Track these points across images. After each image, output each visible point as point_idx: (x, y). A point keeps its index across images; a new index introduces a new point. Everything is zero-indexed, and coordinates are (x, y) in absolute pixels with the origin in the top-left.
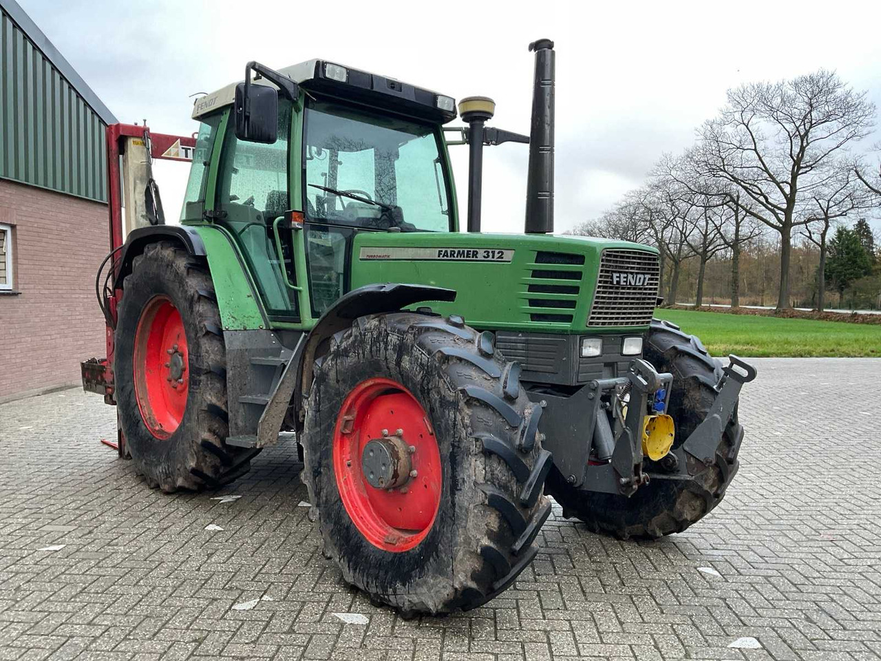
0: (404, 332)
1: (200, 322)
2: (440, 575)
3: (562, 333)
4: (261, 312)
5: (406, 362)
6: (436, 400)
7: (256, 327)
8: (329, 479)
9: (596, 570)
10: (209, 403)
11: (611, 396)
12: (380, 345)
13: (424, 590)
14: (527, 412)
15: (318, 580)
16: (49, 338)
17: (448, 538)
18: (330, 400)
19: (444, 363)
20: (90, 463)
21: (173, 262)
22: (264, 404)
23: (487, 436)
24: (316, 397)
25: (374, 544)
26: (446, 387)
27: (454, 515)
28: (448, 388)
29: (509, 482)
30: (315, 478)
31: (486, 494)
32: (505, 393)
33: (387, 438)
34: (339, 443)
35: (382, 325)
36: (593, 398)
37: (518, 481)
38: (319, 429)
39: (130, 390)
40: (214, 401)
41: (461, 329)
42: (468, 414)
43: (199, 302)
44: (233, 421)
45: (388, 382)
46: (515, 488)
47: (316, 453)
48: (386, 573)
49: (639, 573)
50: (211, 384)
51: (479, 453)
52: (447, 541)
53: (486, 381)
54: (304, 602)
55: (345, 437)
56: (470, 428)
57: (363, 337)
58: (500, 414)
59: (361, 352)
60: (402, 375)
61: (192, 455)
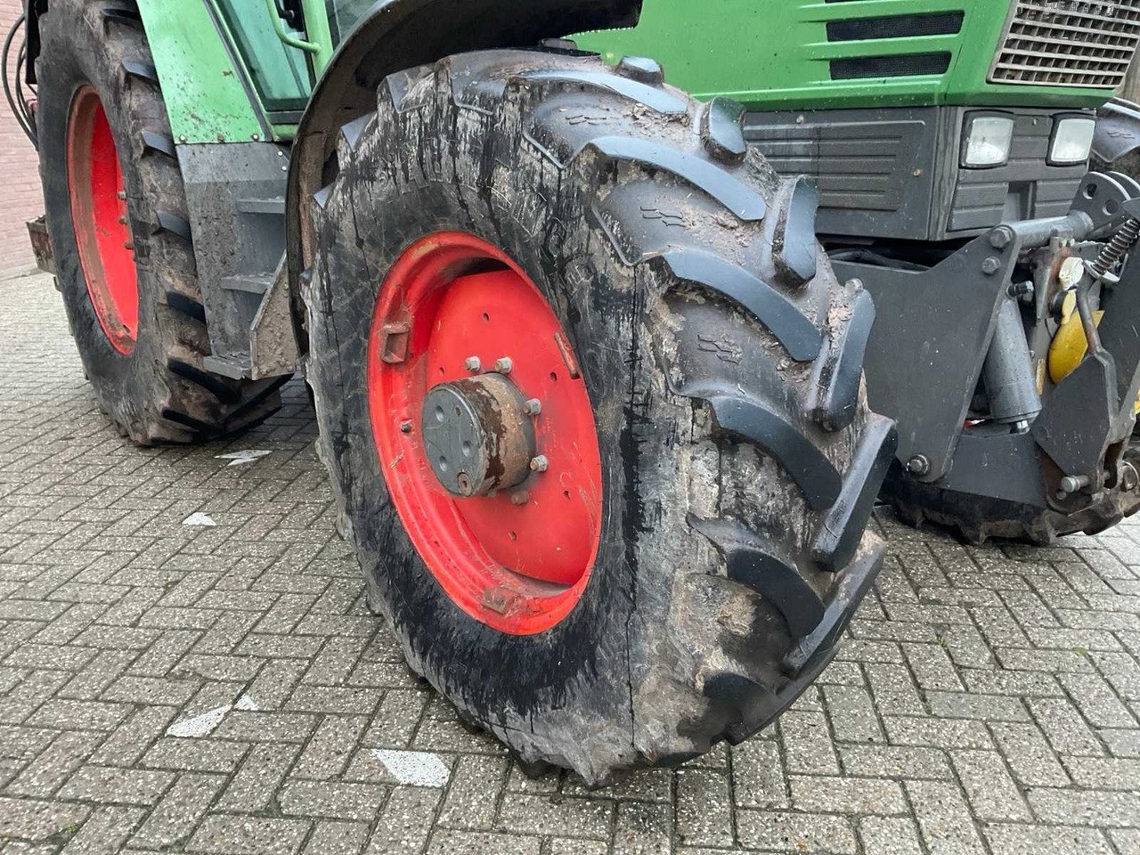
0: (496, 101)
1: (134, 130)
2: (602, 713)
3: (919, 104)
4: (253, 107)
5: (503, 188)
6: (582, 289)
7: (245, 137)
8: (366, 459)
9: (933, 625)
10: (168, 290)
11: (1035, 266)
12: (439, 141)
13: (566, 734)
14: (836, 316)
15: (363, 651)
16: (29, 188)
17: (618, 638)
18: (350, 289)
19: (603, 181)
20: (46, 389)
21: (85, 11)
22: (261, 292)
23: (726, 394)
24: (321, 282)
25: (460, 604)
26: (608, 250)
27: (633, 587)
28: (616, 256)
29: (786, 511)
30: (338, 457)
31: (720, 550)
32: (779, 265)
33: (474, 379)
34: (379, 384)
35: (443, 87)
36: (996, 271)
37: (809, 507)
38: (336, 353)
39: (74, 266)
40: (180, 286)
41: (654, 86)
42: (670, 329)
43: (130, 88)
44: (216, 326)
45: (467, 241)
46: (798, 526)
47: (335, 403)
48: (485, 675)
49: (1025, 632)
50: (168, 253)
51: (703, 438)
52: (616, 645)
53: (723, 233)
54: (321, 716)
55: (393, 370)
56: (676, 369)
57: (401, 125)
58: (765, 328)
59: (398, 165)
60: (496, 222)
61: (161, 385)
